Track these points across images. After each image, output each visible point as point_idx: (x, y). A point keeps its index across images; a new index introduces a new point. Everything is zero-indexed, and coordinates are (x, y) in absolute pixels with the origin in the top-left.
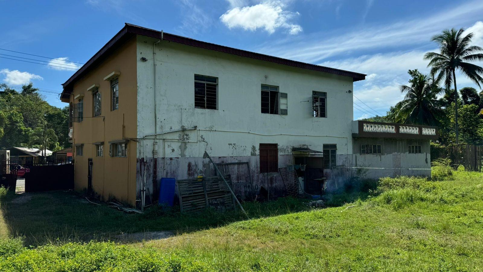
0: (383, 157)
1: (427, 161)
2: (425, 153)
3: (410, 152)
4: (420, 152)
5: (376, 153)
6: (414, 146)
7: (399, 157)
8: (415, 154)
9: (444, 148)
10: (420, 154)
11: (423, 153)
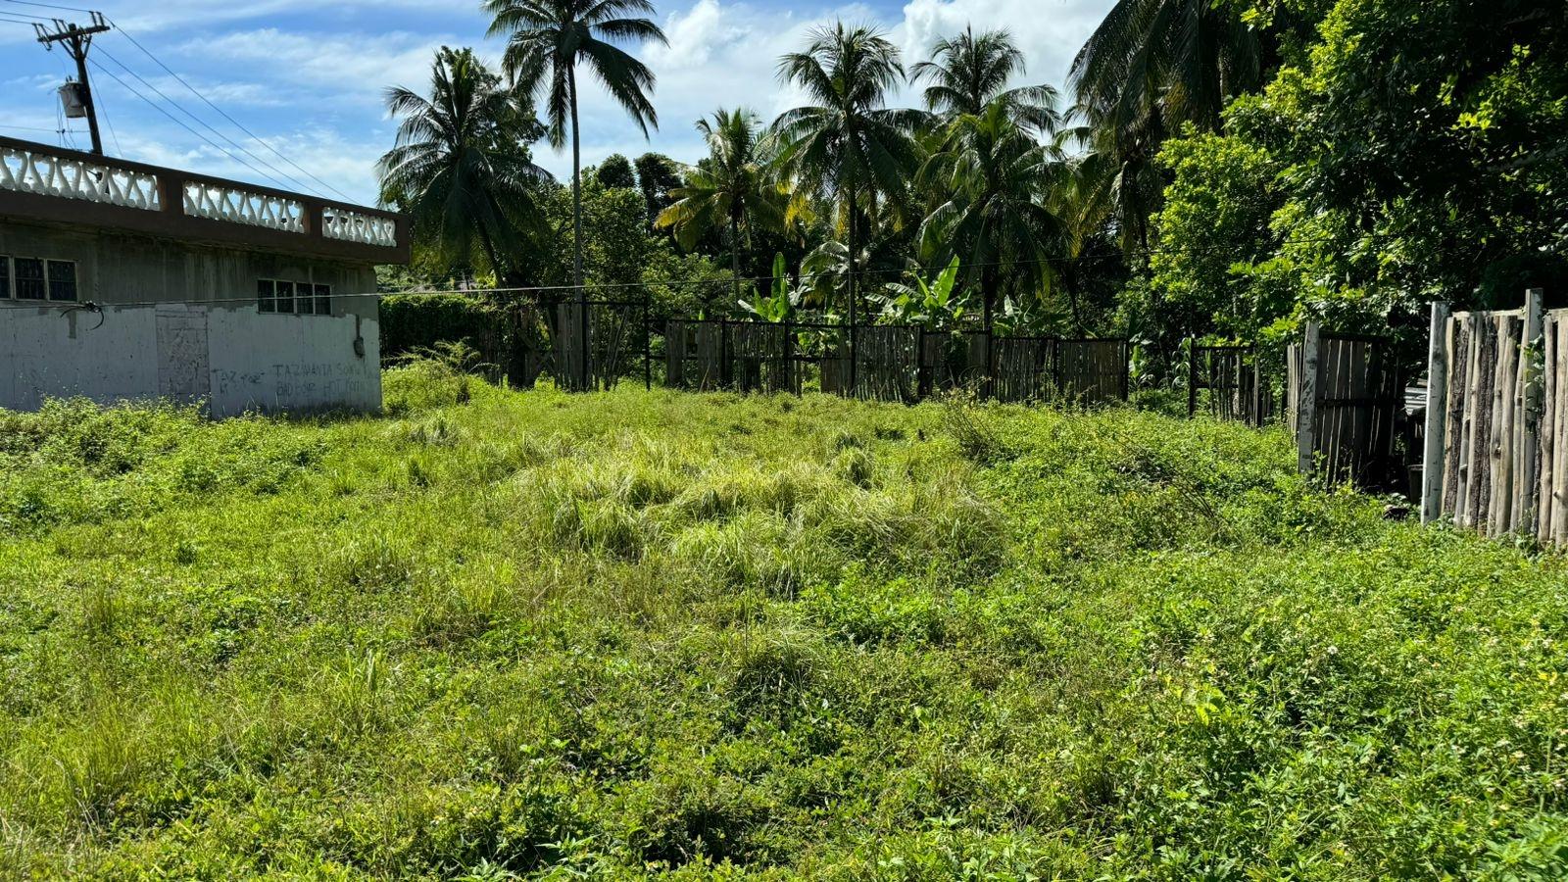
0: (87, 319)
1: (362, 348)
2: (351, 318)
3: (266, 307)
4: (325, 308)
5: (42, 297)
6: (291, 284)
7: (199, 323)
8: (297, 315)
9: (493, 314)
10: (322, 321)
11: (342, 316)
